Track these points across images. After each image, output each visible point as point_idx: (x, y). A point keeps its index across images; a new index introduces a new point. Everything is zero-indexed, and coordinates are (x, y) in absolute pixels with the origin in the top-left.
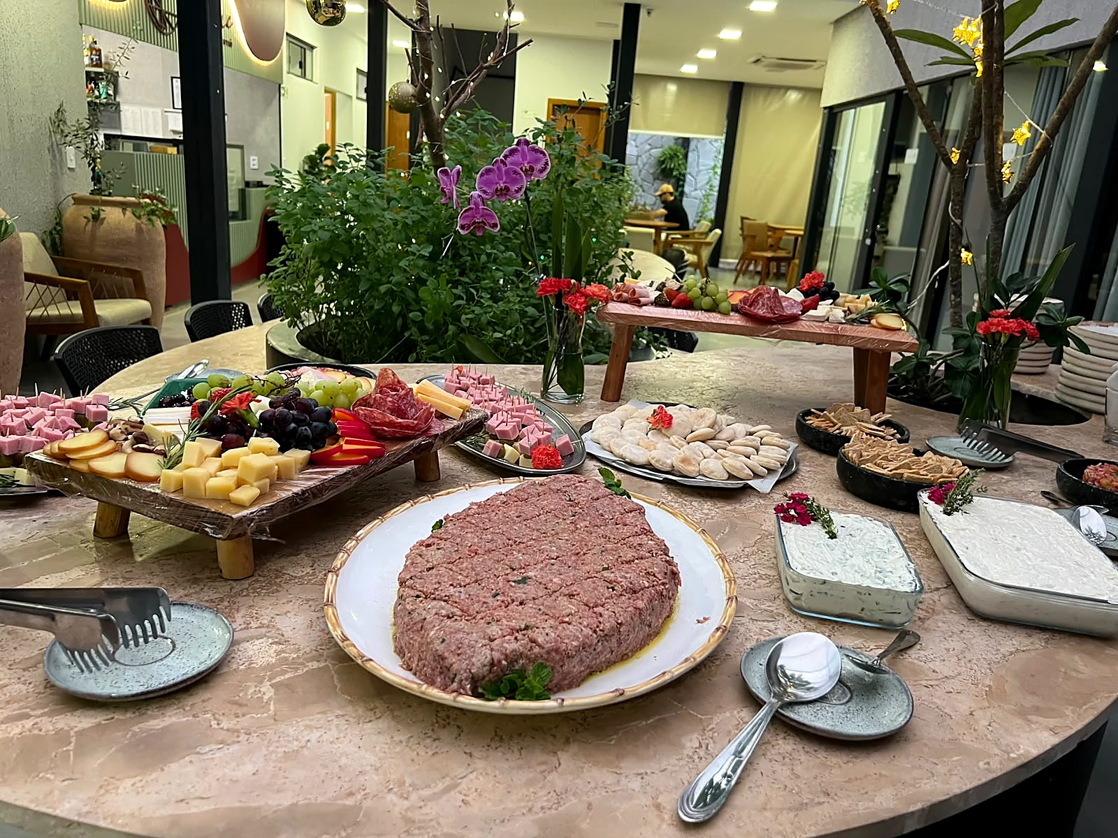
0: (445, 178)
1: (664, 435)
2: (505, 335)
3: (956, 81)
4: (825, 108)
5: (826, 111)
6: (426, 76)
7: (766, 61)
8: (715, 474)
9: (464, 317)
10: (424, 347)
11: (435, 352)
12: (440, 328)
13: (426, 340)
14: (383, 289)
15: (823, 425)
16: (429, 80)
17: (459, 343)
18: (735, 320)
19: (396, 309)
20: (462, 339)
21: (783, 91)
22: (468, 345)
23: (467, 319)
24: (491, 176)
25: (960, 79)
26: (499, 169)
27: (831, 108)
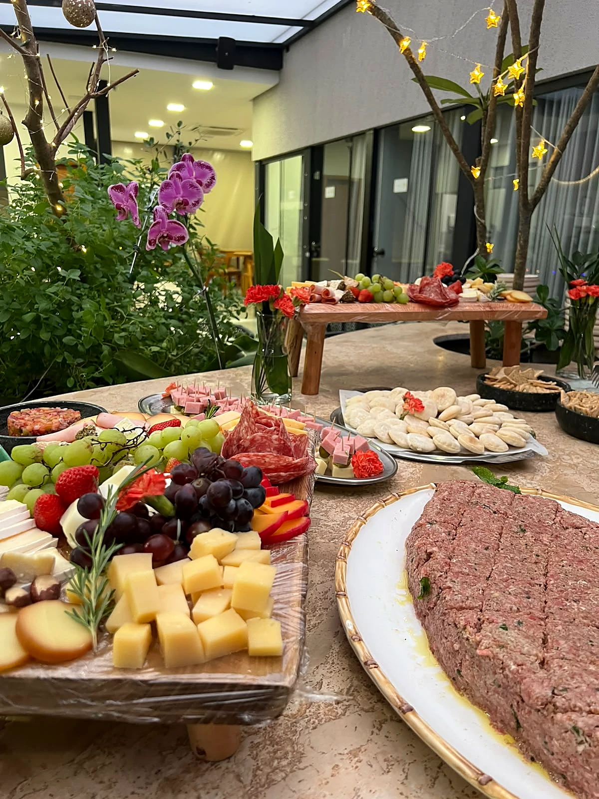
0: (120, 194)
1: (418, 418)
2: (162, 348)
3: (355, 139)
4: (256, 161)
5: (257, 163)
6: (37, 103)
7: (201, 129)
8: (500, 447)
9: (116, 335)
10: (82, 370)
11: (93, 373)
12: (95, 349)
13: (82, 363)
14: (28, 317)
15: (509, 387)
16: (40, 106)
17: (115, 362)
18: (413, 308)
19: (45, 336)
20: (118, 357)
21: (211, 152)
22: (126, 362)
23: (121, 337)
24: (169, 190)
25: (358, 137)
26: (175, 182)
27: (260, 162)
